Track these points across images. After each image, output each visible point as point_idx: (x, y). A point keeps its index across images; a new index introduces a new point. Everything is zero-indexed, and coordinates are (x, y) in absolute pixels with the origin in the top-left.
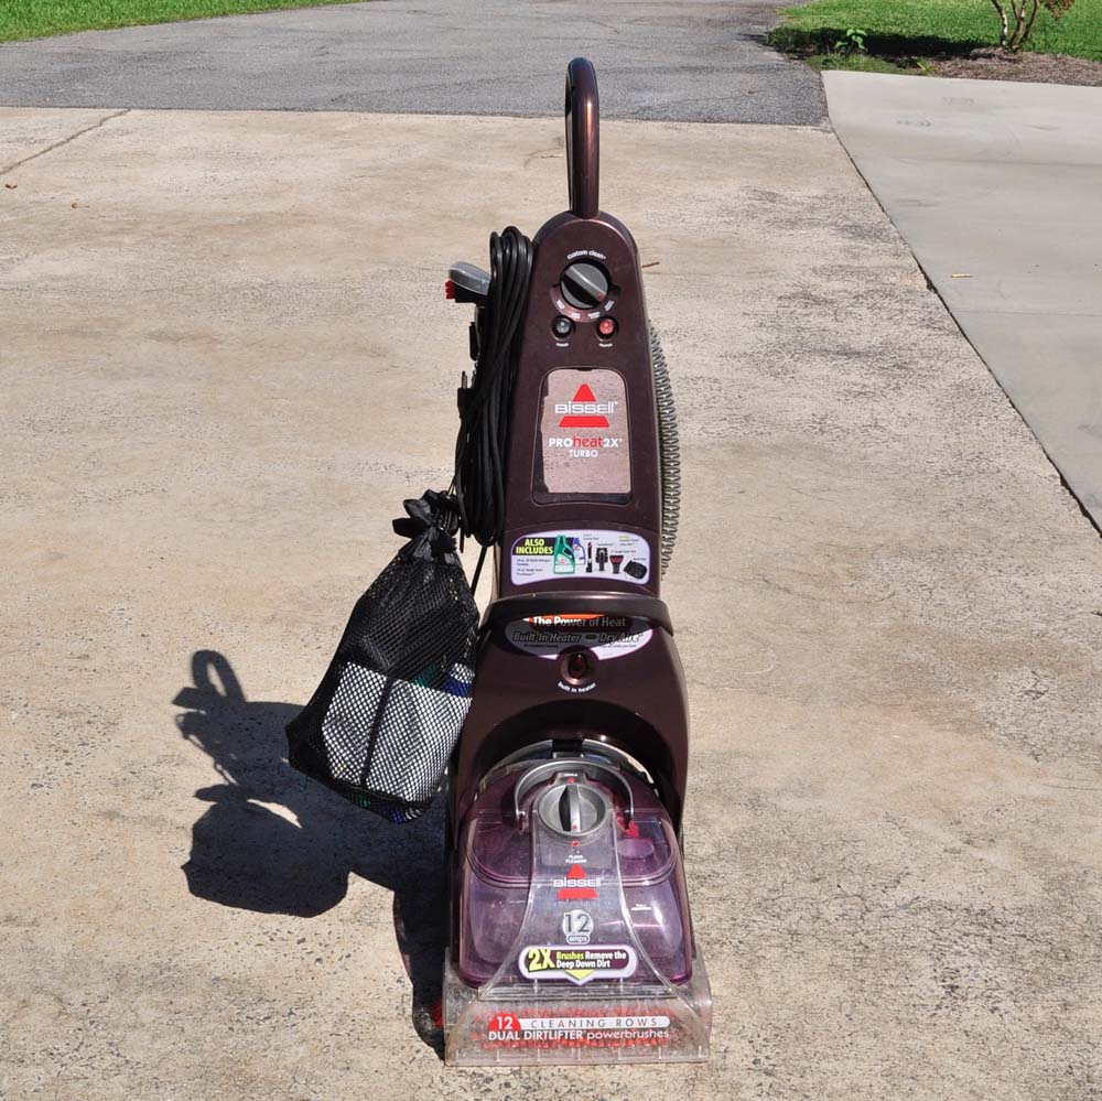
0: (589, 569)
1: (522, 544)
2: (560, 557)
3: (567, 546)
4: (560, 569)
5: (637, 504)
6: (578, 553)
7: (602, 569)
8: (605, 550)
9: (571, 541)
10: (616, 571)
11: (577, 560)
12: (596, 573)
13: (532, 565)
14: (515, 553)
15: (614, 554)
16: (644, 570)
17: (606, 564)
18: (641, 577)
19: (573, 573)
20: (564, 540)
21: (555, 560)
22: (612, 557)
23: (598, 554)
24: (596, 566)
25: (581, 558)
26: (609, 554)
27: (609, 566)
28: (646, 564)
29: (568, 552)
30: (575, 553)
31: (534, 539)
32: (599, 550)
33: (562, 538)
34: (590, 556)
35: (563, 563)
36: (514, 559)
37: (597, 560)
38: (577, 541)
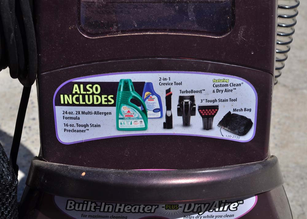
0: (168, 124)
1: (68, 90)
2: (125, 109)
3: (134, 94)
4: (125, 124)
5: (241, 34)
6: (152, 103)
7: (186, 123)
8: (192, 98)
9: (140, 87)
10: (207, 126)
11: (150, 113)
12: (178, 129)
13: (84, 119)
14: (58, 103)
15: (205, 104)
16: (248, 124)
17: (192, 118)
18: (244, 133)
19: (145, 129)
20: (130, 85)
21: (118, 112)
22: (201, 108)
23: (180, 104)
24: (178, 120)
25: (155, 111)
26: (198, 103)
27: (197, 120)
28: (252, 116)
29: (136, 102)
30: (147, 103)
31: (85, 84)
32: (181, 99)
33: (126, 83)
34: (169, 107)
35: (129, 116)
36: (59, 111)
37: (180, 113)
38: (149, 87)
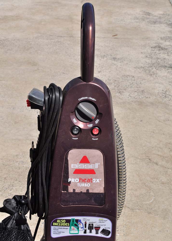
0: (85, 232)
1: (56, 221)
2: (72, 227)
3: (75, 223)
4: (72, 232)
5: (107, 206)
6: (81, 226)
7: (91, 232)
8: (92, 224)
9: (77, 221)
10: (97, 233)
11: (80, 229)
12: (88, 234)
13: (60, 230)
14: (52, 225)
15: (96, 226)
16: (109, 232)
17: (92, 230)
18: (108, 235)
19: (78, 233)
20: (74, 220)
21: (70, 228)
22: (95, 227)
23: (89, 226)
24: (88, 231)
25: (81, 228)
26: (94, 226)
27: (94, 231)
28: (110, 230)
29: (76, 225)
30: (79, 226)
31: (61, 220)
32: (89, 224)
33: (73, 220)
34: (85, 227)
35: (73, 229)
36: (52, 227)
37: (89, 229)
38: (80, 221)
